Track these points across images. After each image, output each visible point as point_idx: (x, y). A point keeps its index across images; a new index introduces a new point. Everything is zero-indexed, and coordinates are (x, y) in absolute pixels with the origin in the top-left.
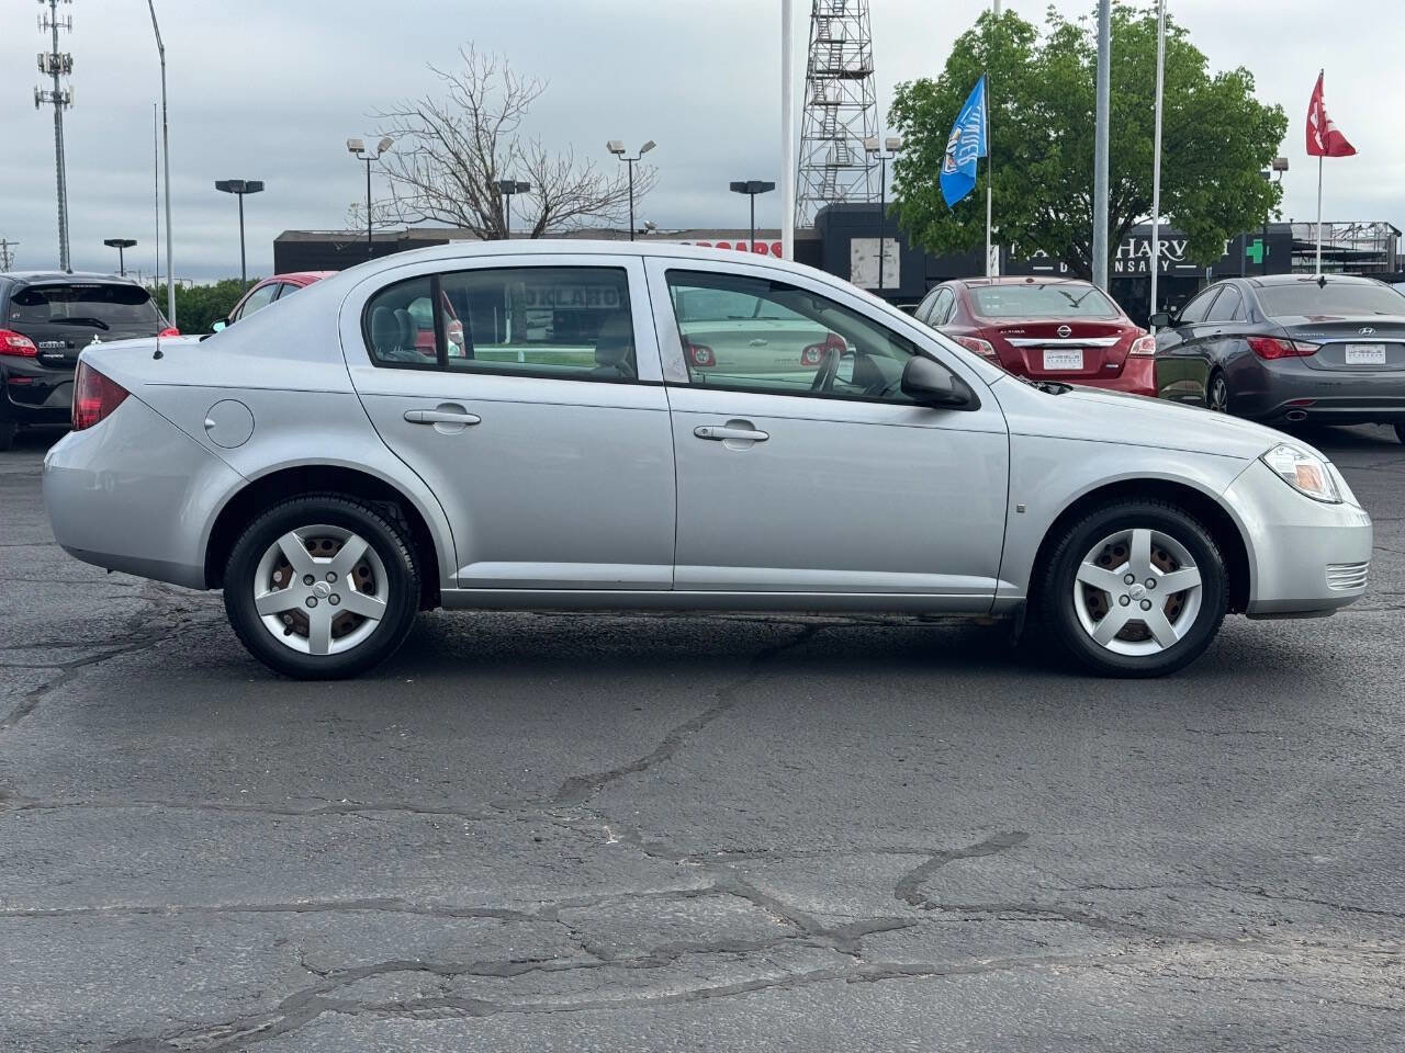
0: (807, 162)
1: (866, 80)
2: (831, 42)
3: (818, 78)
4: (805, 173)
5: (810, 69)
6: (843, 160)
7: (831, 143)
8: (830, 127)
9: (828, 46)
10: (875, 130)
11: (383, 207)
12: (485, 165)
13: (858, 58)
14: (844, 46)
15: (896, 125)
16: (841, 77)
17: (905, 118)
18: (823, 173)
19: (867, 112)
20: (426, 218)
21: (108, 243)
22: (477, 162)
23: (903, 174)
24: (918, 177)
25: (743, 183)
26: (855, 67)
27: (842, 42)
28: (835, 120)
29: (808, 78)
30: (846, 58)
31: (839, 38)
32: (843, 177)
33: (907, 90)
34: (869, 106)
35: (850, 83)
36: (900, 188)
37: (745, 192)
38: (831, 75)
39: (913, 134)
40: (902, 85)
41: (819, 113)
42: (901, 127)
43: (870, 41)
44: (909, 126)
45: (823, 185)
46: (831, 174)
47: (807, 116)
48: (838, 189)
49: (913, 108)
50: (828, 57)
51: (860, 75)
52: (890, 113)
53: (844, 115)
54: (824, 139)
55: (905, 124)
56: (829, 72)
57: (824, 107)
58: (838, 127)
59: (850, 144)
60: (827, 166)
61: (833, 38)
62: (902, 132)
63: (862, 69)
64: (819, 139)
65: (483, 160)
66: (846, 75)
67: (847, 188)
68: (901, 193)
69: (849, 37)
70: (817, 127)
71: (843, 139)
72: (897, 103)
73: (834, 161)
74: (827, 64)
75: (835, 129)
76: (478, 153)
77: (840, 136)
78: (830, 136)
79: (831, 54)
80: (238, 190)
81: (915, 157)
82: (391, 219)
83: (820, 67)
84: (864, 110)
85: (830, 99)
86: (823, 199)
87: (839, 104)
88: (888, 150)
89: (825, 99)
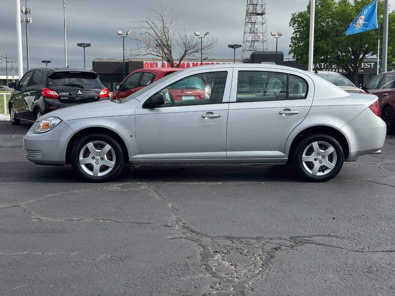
0: (246, 39)
1: (263, 16)
2: (254, 5)
3: (250, 15)
4: (245, 43)
5: (247, 12)
6: (256, 39)
7: (253, 34)
8: (253, 30)
9: (253, 6)
10: (266, 30)
11: (135, 50)
12: (166, 38)
13: (261, 9)
14: (257, 6)
15: (292, 26)
16: (256, 15)
17: (294, 24)
18: (251, 43)
19: (264, 25)
20: (148, 54)
21: (43, 62)
22: (164, 36)
23: (294, 41)
24: (299, 42)
25: (232, 45)
26: (260, 12)
27: (257, 5)
28: (254, 27)
29: (246, 15)
30: (258, 9)
31: (256, 3)
32: (256, 44)
33: (295, 15)
34: (264, 23)
35: (259, 17)
36: (292, 45)
37: (233, 48)
38: (253, 14)
39: (297, 29)
40: (294, 14)
41: (250, 26)
42: (293, 26)
43: (265, 4)
44: (296, 26)
45: (250, 47)
46: (253, 43)
47: (246, 26)
48: (255, 47)
49: (297, 21)
50: (252, 9)
51: (262, 14)
52: (290, 22)
53: (256, 26)
54: (251, 33)
55: (294, 25)
56: (252, 13)
57: (251, 24)
58: (255, 29)
59: (258, 34)
60: (252, 41)
61: (254, 3)
62: (294, 28)
63: (262, 12)
64: (249, 33)
65: (165, 36)
66: (258, 14)
67: (257, 47)
68: (293, 47)
69: (258, 3)
70: (249, 29)
71: (256, 33)
72: (292, 19)
73: (254, 40)
74: (252, 11)
75: (254, 30)
76: (164, 34)
77: (256, 32)
78: (253, 32)
79: (253, 8)
80: (83, 46)
81: (298, 36)
82: (137, 54)
83: (250, 12)
84: (262, 24)
85: (253, 21)
86: (250, 50)
87: (255, 23)
88: (278, 35)
89: (251, 21)
